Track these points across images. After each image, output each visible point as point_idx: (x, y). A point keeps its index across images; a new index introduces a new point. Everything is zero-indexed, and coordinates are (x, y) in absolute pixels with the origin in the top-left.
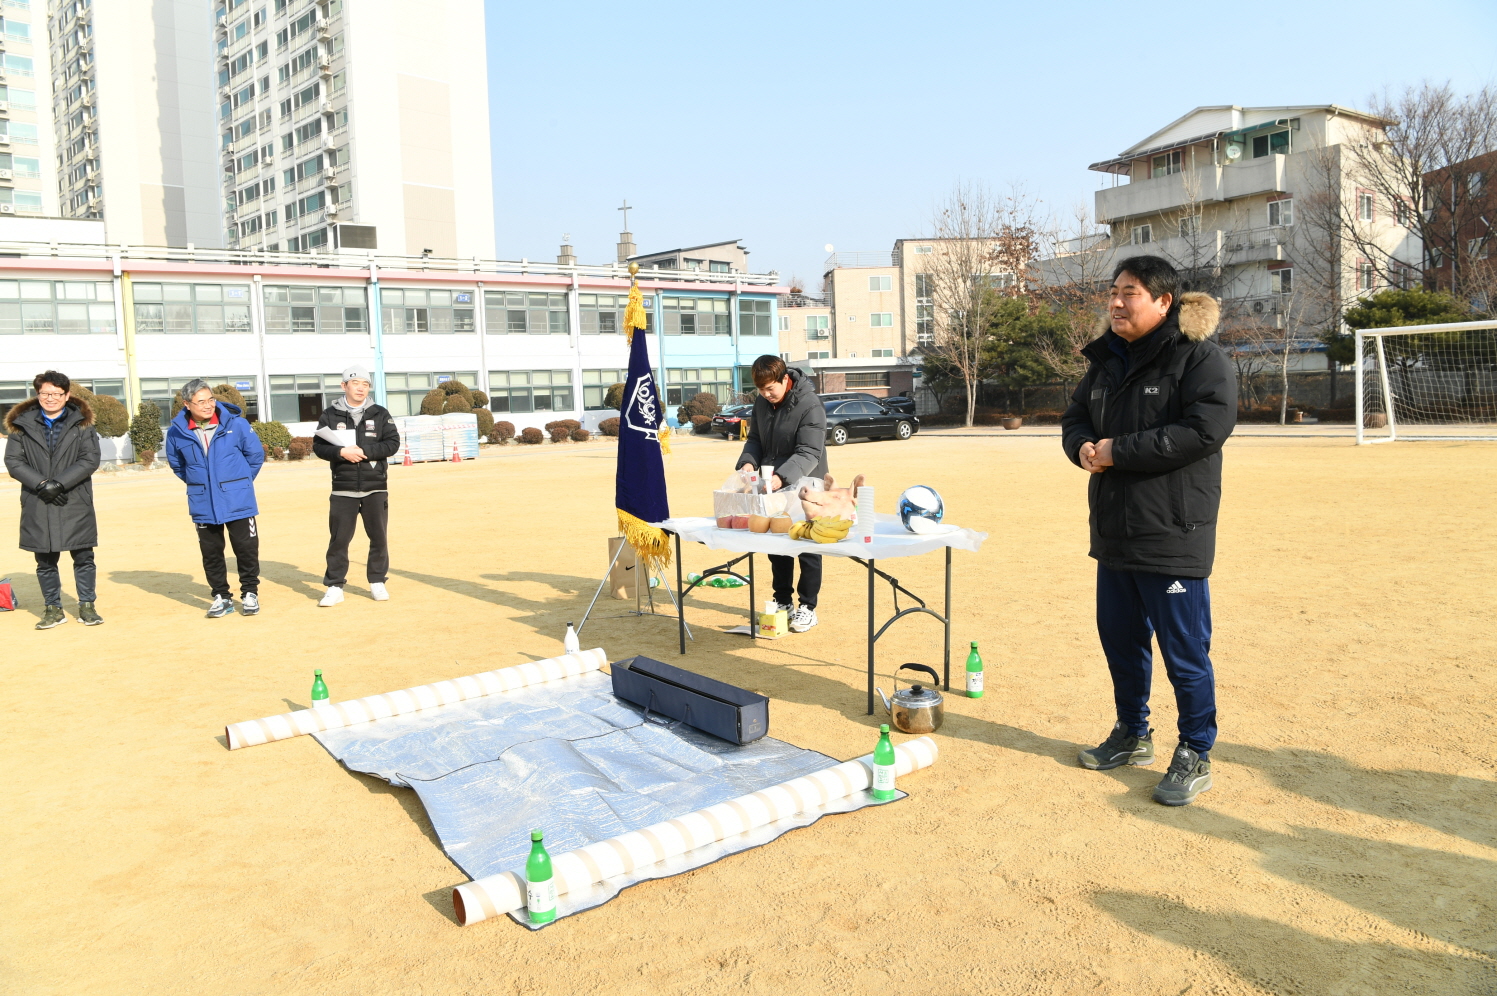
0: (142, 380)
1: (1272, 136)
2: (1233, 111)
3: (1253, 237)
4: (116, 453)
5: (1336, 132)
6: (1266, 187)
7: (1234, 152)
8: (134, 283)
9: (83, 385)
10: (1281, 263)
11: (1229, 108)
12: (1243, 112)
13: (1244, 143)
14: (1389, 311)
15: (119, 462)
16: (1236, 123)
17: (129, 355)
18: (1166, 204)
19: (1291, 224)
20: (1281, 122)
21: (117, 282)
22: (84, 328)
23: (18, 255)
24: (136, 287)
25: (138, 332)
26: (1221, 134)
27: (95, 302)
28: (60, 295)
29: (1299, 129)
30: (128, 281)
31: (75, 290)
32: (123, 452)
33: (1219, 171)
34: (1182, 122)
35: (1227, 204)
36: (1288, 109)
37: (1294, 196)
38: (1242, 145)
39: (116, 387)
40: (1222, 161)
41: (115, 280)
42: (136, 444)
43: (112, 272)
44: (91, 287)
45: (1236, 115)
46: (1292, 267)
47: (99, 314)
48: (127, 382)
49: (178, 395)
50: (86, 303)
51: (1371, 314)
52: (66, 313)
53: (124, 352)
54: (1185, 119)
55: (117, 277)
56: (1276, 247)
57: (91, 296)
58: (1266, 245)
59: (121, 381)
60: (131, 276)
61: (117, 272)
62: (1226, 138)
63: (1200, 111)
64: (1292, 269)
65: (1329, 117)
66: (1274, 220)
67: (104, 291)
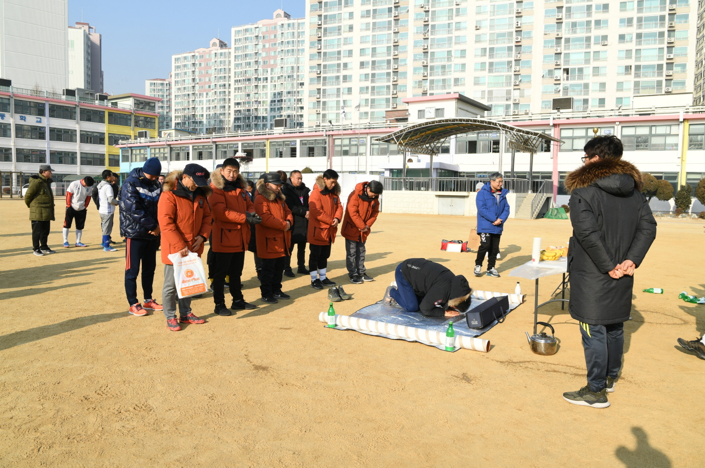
0: (688, 173)
4: (670, 209)
8: (690, 125)
9: (652, 175)
15: (671, 213)
17: (682, 160)
21: (681, 126)
22: (664, 147)
23: (649, 114)
24: (691, 127)
25: (689, 149)
27: (670, 135)
28: (653, 132)
30: (687, 124)
31: (661, 130)
32: (673, 209)
39: (674, 176)
41: (680, 124)
42: (677, 205)
43: (678, 119)
44: (668, 128)
47: (670, 140)
48: (680, 174)
49: (701, 181)
50: (665, 135)
52: (654, 141)
53: (680, 159)
55: (681, 122)
57: (668, 132)
59: (677, 173)
60: (689, 121)
61: (681, 120)
67: (675, 130)
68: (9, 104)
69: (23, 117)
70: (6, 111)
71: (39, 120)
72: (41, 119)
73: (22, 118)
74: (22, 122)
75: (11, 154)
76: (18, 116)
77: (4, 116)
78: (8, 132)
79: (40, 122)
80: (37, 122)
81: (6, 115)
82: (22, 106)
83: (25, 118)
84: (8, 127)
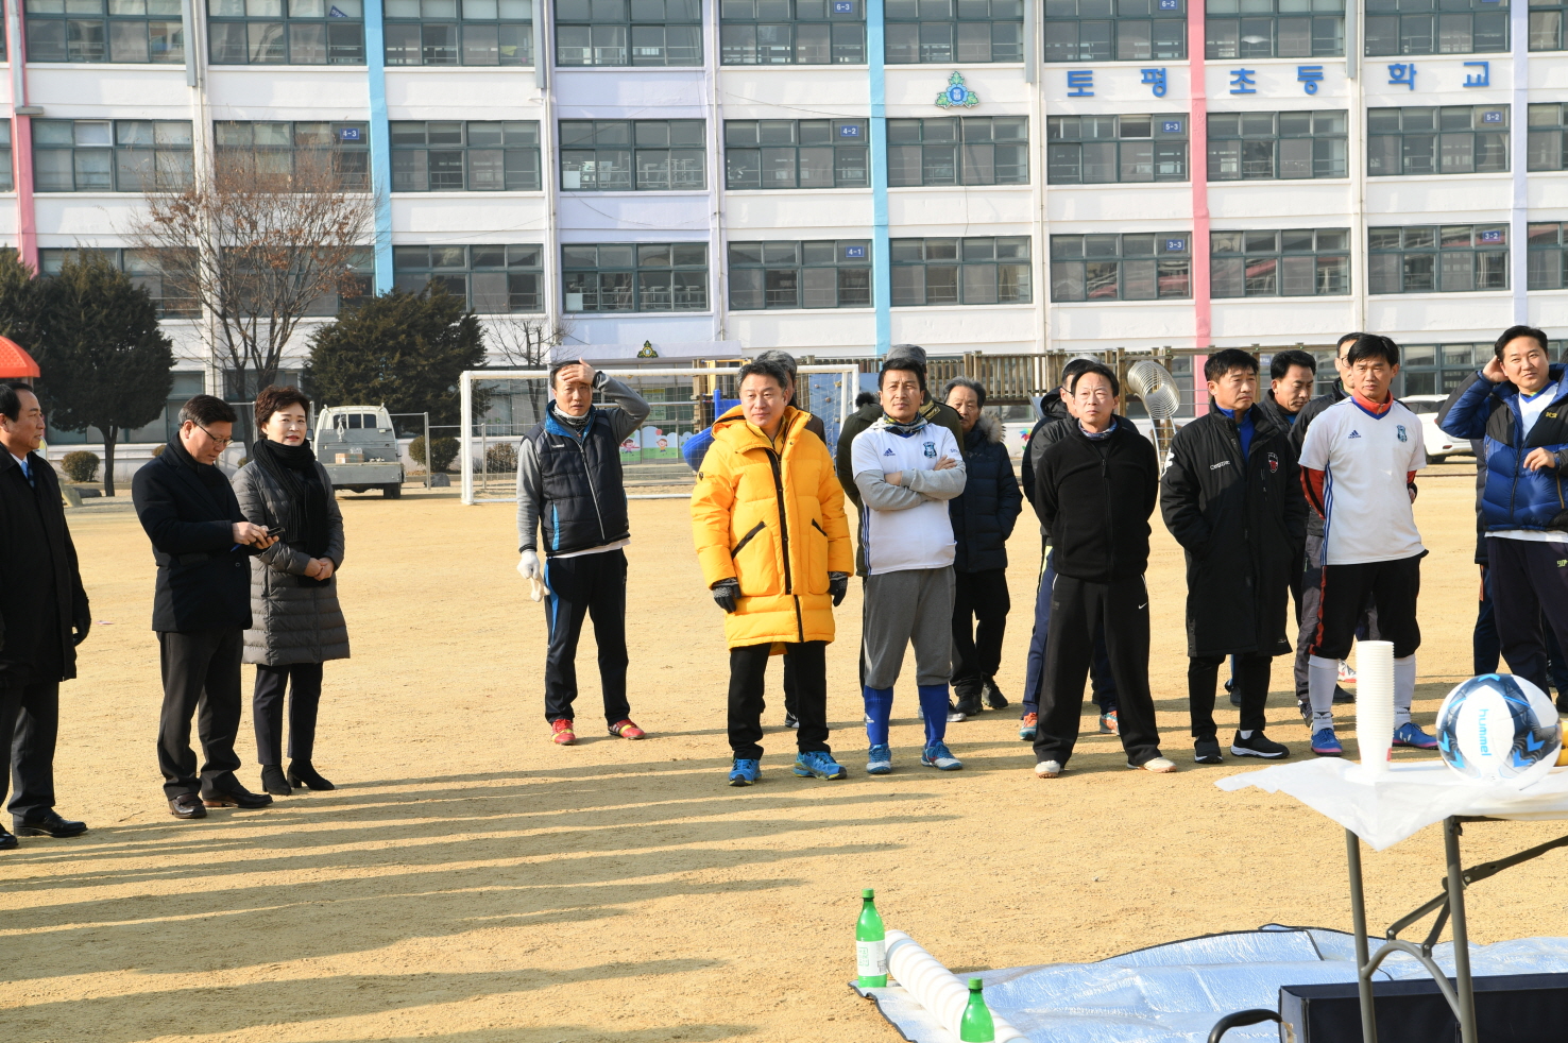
68: (1342, 15)
69: (1402, 68)
70: (1331, 54)
71: (1475, 72)
72: (1485, 65)
73: (1400, 76)
74: (1398, 97)
75: (1348, 255)
76: (1380, 67)
77: (1320, 77)
78: (1337, 154)
79: (1482, 82)
80: (1469, 84)
81: (1326, 72)
82: (1399, 14)
83: (1413, 72)
84: (1337, 128)
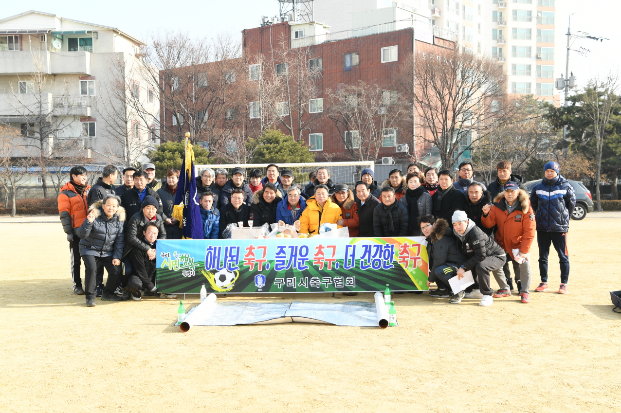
1: (80, 38)
2: (56, 18)
3: (71, 100)
5: (120, 45)
6: (80, 70)
7: (57, 44)
10: (90, 118)
11: (54, 16)
12: (61, 20)
13: (62, 40)
14: (173, 154)
16: (58, 27)
18: (10, 70)
19: (95, 95)
20: (88, 32)
26: (49, 31)
29: (97, 39)
33: (49, 55)
34: (19, 17)
35: (53, 77)
36: (90, 25)
37: (96, 78)
38: (61, 41)
40: (50, 49)
45: (57, 21)
46: (96, 121)
51: (164, 155)
54: (22, 16)
56: (86, 108)
58: (80, 105)
62: (52, 35)
63: (32, 13)
64: (95, 122)
65: (115, 35)
66: (84, 92)
